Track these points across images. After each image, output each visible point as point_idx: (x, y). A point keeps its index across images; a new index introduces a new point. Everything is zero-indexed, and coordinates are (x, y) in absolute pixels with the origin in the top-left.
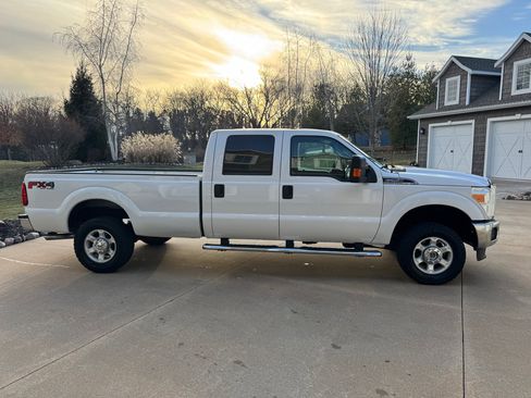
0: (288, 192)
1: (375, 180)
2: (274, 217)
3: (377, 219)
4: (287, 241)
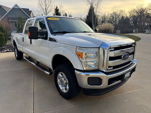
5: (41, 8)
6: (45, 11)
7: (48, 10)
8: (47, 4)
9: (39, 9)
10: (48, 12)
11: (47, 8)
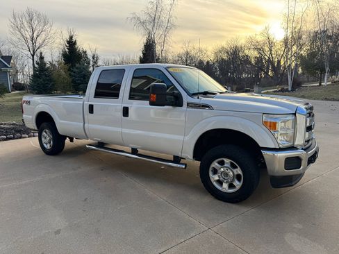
0: (126, 112)
1: (181, 105)
2: (119, 129)
3: (181, 138)
4: (132, 149)
5: (19, 36)
6: (30, 42)
7: (39, 41)
8: (34, 27)
9: (15, 39)
10: (37, 45)
11: (35, 35)
